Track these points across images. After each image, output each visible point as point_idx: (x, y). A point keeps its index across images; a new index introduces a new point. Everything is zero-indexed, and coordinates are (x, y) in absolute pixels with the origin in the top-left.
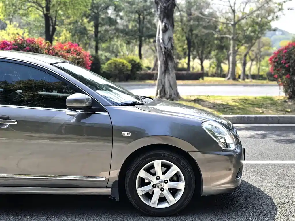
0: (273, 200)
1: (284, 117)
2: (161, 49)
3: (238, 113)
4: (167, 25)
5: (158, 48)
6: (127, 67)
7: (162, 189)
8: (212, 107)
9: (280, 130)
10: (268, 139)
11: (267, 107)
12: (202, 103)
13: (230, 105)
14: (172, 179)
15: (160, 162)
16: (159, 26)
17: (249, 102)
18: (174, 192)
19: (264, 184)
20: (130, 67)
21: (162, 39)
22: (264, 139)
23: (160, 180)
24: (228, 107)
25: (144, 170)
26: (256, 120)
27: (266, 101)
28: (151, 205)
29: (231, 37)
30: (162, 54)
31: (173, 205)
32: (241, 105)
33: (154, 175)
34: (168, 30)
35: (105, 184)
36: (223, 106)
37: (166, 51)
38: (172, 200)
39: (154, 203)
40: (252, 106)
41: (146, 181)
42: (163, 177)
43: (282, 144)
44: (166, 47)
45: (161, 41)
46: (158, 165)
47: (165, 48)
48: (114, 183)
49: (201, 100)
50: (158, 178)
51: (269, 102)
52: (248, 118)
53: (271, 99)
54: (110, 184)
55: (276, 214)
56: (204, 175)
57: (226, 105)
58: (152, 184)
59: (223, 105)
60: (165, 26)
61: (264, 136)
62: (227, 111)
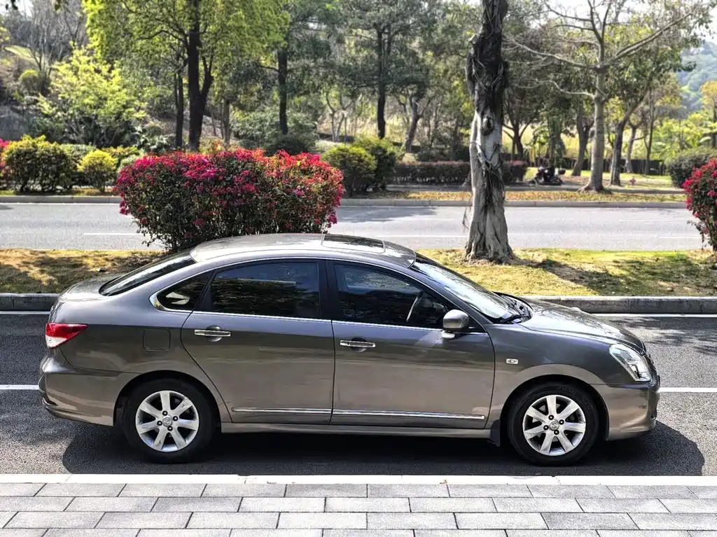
0: (698, 448)
1: (710, 301)
2: (480, 165)
3: (627, 292)
4: (491, 121)
5: (474, 164)
6: (368, 164)
7: (557, 432)
8: (577, 278)
9: (705, 328)
10: (684, 347)
11: (680, 279)
12: (557, 269)
13: (611, 276)
14: (569, 420)
15: (554, 397)
16: (476, 122)
17: (646, 268)
18: (571, 435)
19: (683, 425)
20: (373, 164)
21: (481, 147)
22: (677, 345)
23: (553, 420)
24: (607, 278)
25: (533, 407)
26: (661, 307)
27: (678, 266)
28: (542, 451)
29: (593, 96)
30: (480, 174)
31: (569, 452)
32: (632, 274)
33: (546, 413)
34: (494, 131)
35: (483, 425)
36: (597, 277)
37: (489, 169)
38: (569, 446)
39: (545, 450)
40: (650, 276)
41: (534, 421)
42: (557, 417)
43: (708, 357)
44: (489, 162)
45: (480, 151)
46: (552, 401)
47: (487, 163)
48: (495, 422)
49: (554, 262)
50: (551, 418)
51: (683, 268)
52: (647, 302)
53: (686, 261)
54: (490, 424)
55: (703, 464)
56: (611, 413)
57: (603, 273)
58: (543, 425)
59: (598, 275)
60: (488, 124)
61: (678, 340)
62: (605, 287)
